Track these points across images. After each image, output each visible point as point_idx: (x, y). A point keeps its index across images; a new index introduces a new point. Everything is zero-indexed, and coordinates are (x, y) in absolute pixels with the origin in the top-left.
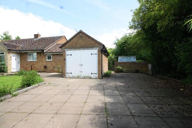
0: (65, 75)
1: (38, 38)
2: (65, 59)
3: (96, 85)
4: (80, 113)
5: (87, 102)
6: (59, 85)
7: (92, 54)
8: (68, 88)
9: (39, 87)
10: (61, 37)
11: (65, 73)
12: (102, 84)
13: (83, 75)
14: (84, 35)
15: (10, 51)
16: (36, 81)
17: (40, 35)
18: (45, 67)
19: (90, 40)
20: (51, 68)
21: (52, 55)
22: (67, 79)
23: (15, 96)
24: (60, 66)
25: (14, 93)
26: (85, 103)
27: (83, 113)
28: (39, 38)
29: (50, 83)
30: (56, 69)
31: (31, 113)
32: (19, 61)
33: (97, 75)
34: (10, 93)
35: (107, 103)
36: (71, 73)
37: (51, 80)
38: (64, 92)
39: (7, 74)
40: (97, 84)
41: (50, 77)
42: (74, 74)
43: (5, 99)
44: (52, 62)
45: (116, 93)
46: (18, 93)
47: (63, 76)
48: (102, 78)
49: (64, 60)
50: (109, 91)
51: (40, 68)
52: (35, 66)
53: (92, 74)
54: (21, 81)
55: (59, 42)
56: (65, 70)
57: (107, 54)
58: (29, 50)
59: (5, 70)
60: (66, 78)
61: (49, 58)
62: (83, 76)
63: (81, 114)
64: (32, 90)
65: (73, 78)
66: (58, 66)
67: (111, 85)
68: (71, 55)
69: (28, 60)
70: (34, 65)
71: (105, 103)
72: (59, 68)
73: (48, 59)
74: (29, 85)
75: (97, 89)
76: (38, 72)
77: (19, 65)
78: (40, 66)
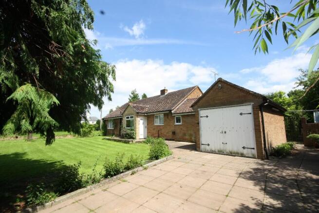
0: (199, 147)
1: (164, 94)
2: (198, 123)
3: (251, 170)
4: (217, 208)
5: (229, 195)
6: (191, 161)
7: (241, 114)
8: (203, 168)
9: (168, 162)
10: (193, 88)
11: (199, 144)
12: (265, 170)
13: (229, 148)
14: (226, 84)
15: (138, 114)
16: (164, 154)
17: (167, 90)
18: (174, 133)
19: (236, 90)
20: (181, 135)
21: (182, 116)
22: (201, 153)
23: (145, 169)
24: (192, 132)
25: (145, 166)
26: (227, 196)
27: (221, 209)
28: (166, 94)
29: (180, 158)
30: (187, 137)
31: (161, 192)
32: (146, 125)
33: (255, 152)
34: (142, 166)
35: (267, 206)
36: (209, 145)
37: (181, 152)
38: (197, 174)
39: (136, 140)
40: (254, 169)
41: (179, 149)
42: (213, 147)
43: (137, 171)
44: (181, 127)
45: (293, 192)
46: (148, 166)
47: (198, 149)
48: (267, 158)
49: (197, 125)
50: (276, 185)
51: (168, 134)
52: (163, 131)
53: (244, 148)
54: (149, 151)
55: (190, 97)
56: (199, 140)
57: (278, 110)
58: (156, 112)
59: (134, 137)
60: (202, 151)
61: (178, 120)
62: (228, 151)
63: (218, 210)
64: (160, 165)
65: (212, 152)
66: (189, 132)
67: (284, 174)
68: (207, 117)
69: (155, 124)
70: (161, 130)
71: (263, 205)
72: (191, 135)
73: (177, 122)
74: (157, 158)
75: (251, 178)
76: (166, 140)
77: (146, 129)
78: (167, 131)
